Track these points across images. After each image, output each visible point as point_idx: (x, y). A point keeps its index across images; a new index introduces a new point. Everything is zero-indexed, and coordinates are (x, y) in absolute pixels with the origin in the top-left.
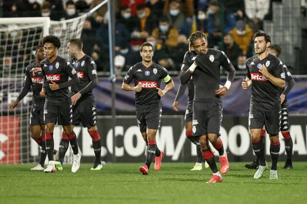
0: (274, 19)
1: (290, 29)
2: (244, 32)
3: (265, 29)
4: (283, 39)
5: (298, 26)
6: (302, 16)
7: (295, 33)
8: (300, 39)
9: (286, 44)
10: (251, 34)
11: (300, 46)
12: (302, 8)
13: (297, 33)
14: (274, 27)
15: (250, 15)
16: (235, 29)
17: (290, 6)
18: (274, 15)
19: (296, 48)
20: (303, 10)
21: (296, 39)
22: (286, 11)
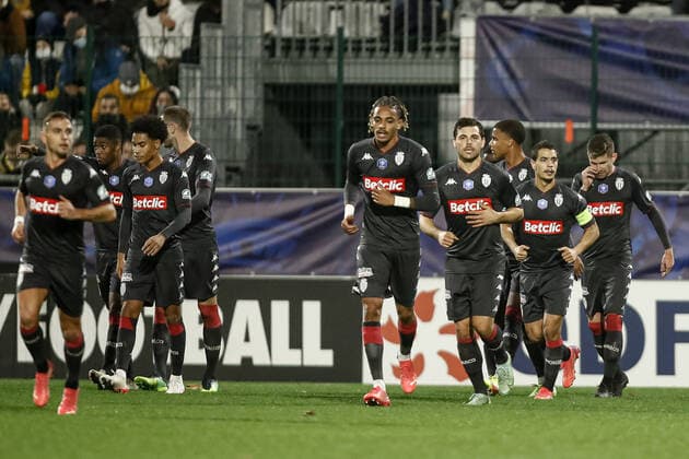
0: (204, 62)
1: (239, 83)
2: (136, 89)
3: (183, 82)
4: (223, 108)
5: (256, 77)
6: (267, 54)
7: (250, 93)
8: (260, 108)
9: (227, 118)
10: (151, 95)
11: (259, 122)
12: (266, 36)
13: (254, 93)
14: (202, 79)
15: (150, 51)
16: (117, 82)
17: (240, 32)
18: (204, 52)
19: (251, 128)
20: (268, 43)
21: (250, 106)
22: (231, 44)
